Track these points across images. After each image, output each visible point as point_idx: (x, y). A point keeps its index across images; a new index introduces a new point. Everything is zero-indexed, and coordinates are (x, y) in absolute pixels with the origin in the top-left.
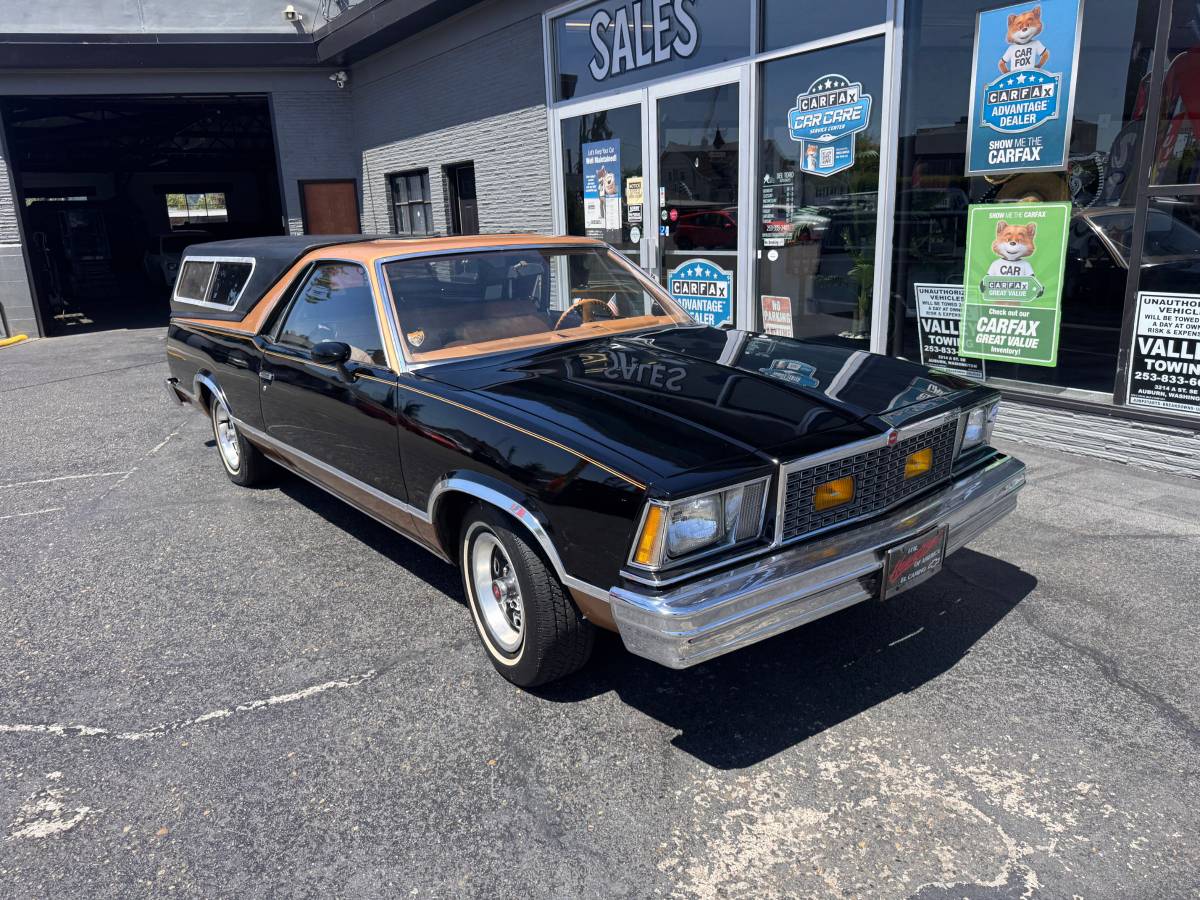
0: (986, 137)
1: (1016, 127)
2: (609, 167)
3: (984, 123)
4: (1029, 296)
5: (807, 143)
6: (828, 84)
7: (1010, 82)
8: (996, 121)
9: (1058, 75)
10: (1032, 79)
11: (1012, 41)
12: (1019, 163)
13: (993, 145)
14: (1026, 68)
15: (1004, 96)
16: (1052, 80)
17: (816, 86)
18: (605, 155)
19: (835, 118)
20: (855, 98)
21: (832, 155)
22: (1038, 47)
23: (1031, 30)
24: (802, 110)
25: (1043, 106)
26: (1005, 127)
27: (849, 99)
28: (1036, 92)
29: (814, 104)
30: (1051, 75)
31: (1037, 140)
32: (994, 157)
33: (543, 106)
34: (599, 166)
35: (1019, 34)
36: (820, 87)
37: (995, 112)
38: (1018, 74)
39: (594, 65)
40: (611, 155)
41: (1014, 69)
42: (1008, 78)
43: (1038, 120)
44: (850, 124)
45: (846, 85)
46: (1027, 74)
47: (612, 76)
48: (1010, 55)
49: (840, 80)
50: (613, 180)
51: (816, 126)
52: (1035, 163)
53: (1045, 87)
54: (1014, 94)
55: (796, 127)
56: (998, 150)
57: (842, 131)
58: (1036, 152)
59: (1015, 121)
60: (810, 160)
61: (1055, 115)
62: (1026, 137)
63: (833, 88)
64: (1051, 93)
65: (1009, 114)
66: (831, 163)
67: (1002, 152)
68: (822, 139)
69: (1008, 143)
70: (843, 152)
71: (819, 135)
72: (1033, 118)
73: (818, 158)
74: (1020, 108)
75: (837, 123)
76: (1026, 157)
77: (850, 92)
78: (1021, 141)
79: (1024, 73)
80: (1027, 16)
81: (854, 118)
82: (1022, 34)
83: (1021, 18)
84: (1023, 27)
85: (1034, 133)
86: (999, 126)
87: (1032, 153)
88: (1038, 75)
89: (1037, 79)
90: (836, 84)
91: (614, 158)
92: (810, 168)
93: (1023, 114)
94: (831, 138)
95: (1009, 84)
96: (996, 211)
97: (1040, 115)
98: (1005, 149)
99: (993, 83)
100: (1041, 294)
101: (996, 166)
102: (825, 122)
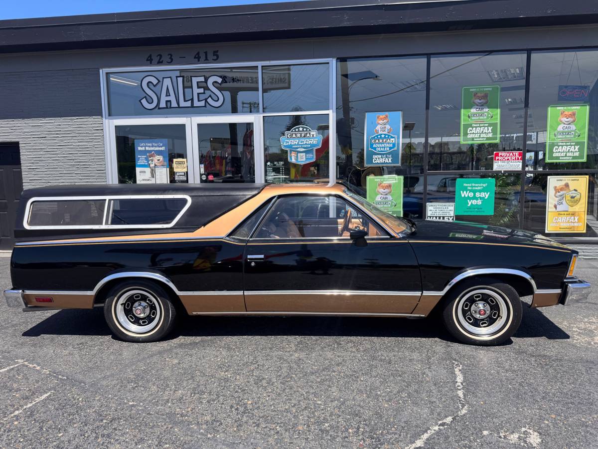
0: (371, 154)
1: (382, 151)
2: (159, 153)
3: (370, 149)
4: (391, 206)
5: (291, 151)
6: (301, 129)
7: (379, 136)
8: (375, 149)
9: (396, 136)
10: (387, 136)
11: (379, 124)
12: (384, 163)
13: (375, 157)
14: (384, 133)
15: (377, 141)
16: (394, 137)
17: (295, 129)
18: (155, 147)
19: (305, 142)
20: (315, 136)
21: (304, 156)
22: (388, 127)
23: (385, 121)
24: (288, 137)
25: (391, 145)
26: (378, 151)
27: (311, 136)
28: (389, 141)
29: (294, 136)
30: (393, 136)
31: (390, 156)
32: (375, 161)
33: (100, 117)
34: (150, 151)
35: (381, 122)
36: (297, 130)
37: (374, 146)
38: (382, 134)
39: (144, 101)
40: (162, 147)
41: (380, 132)
42: (378, 135)
43: (390, 150)
44: (313, 145)
45: (310, 130)
46: (385, 135)
47: (159, 108)
48: (378, 128)
49: (307, 129)
50: (162, 159)
51: (295, 144)
52: (390, 163)
53: (391, 139)
54: (381, 141)
55: (285, 144)
56: (376, 159)
57: (309, 147)
58: (390, 159)
59: (382, 149)
60: (293, 158)
61: (395, 148)
62: (386, 155)
63: (303, 130)
64: (394, 141)
65: (379, 147)
66: (304, 159)
67: (378, 159)
68: (299, 150)
69: (380, 156)
70: (310, 156)
71: (298, 148)
72: (388, 149)
73: (297, 157)
74: (383, 145)
75: (306, 144)
76: (387, 161)
77: (312, 133)
78: (385, 156)
79: (384, 134)
80: (384, 116)
81: (314, 143)
82: (382, 121)
83: (381, 117)
84: (382, 119)
85: (389, 153)
86: (376, 150)
87: (388, 160)
88: (389, 136)
89: (388, 137)
90: (305, 130)
91: (163, 148)
92: (293, 161)
93: (384, 147)
94: (303, 150)
95: (378, 137)
96: (377, 179)
97: (390, 148)
98: (379, 158)
99: (373, 136)
100: (395, 205)
101: (375, 164)
102: (300, 143)
